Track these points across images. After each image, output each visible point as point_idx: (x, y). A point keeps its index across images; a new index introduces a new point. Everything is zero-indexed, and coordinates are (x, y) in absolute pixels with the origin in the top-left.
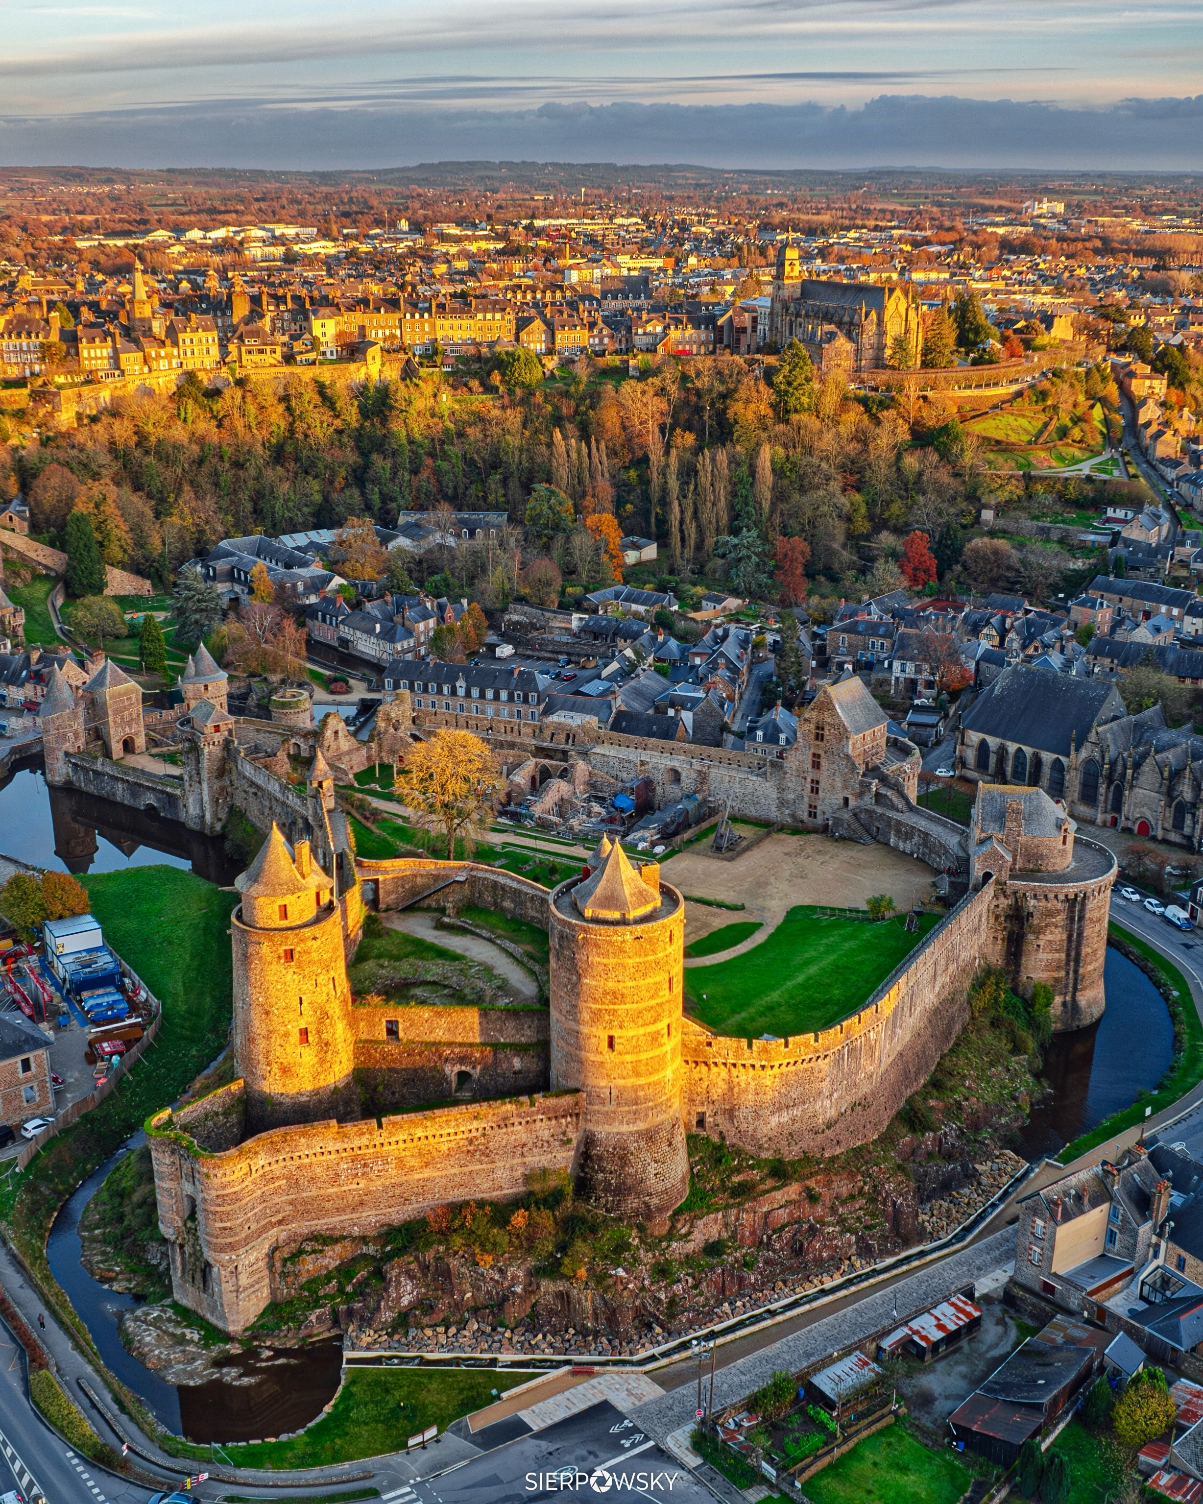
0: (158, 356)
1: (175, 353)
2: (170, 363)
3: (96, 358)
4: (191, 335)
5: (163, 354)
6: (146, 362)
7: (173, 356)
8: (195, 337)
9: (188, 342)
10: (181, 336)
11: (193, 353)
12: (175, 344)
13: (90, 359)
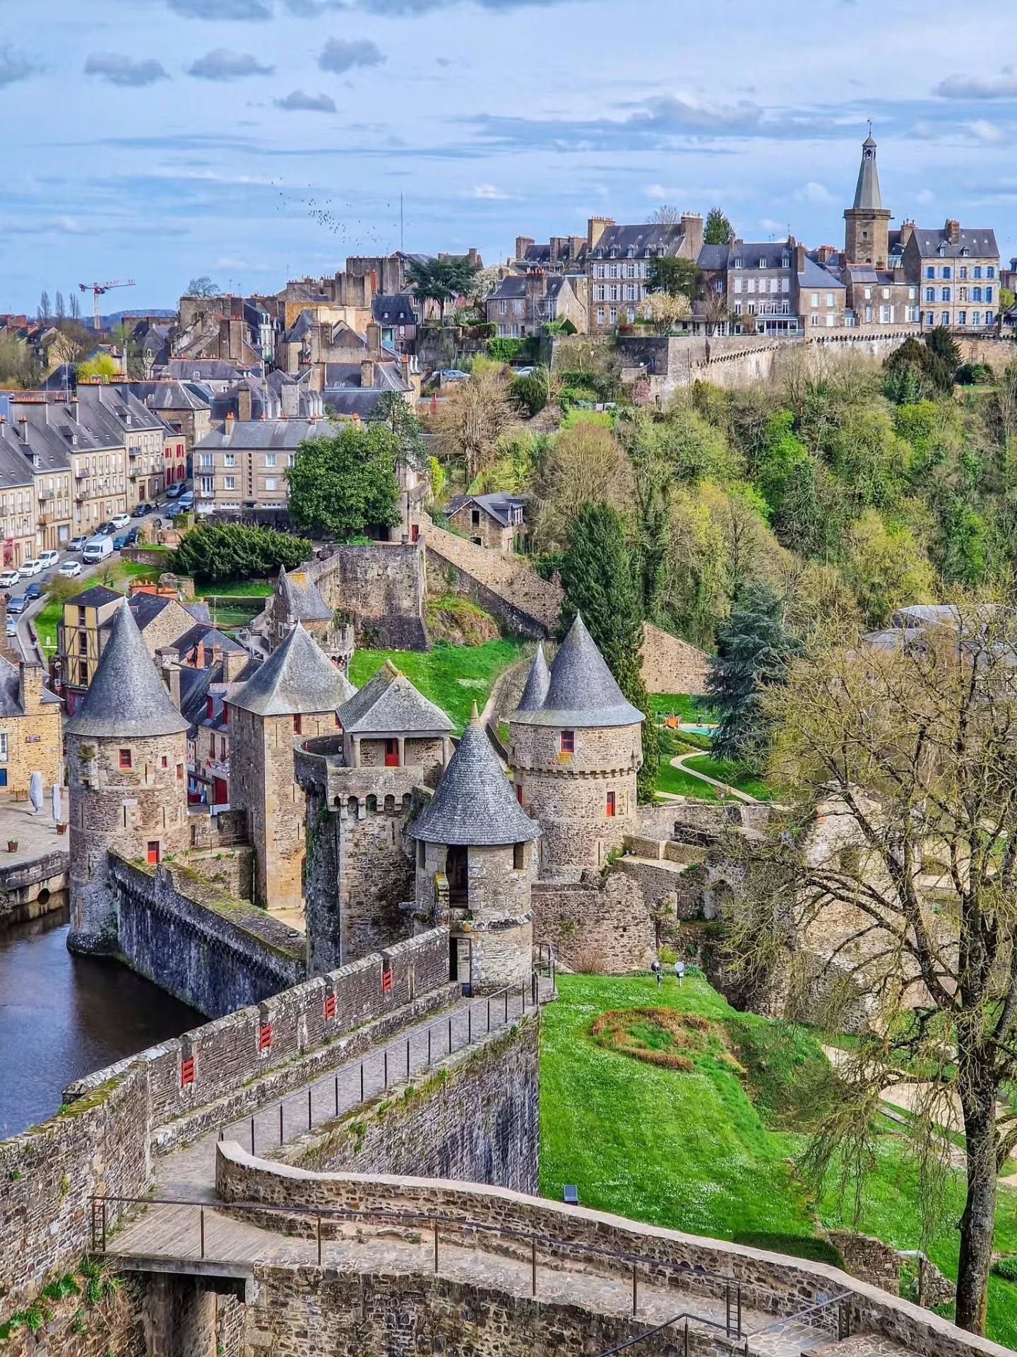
0: (877, 297)
1: (912, 294)
2: (900, 313)
3: (757, 295)
4: (946, 263)
5: (886, 293)
6: (849, 304)
7: (905, 300)
8: (956, 267)
9: (939, 273)
10: (926, 264)
11: (946, 296)
12: (913, 277)
13: (746, 296)
